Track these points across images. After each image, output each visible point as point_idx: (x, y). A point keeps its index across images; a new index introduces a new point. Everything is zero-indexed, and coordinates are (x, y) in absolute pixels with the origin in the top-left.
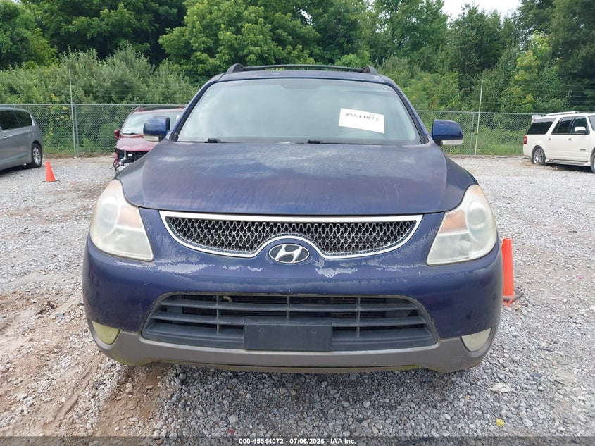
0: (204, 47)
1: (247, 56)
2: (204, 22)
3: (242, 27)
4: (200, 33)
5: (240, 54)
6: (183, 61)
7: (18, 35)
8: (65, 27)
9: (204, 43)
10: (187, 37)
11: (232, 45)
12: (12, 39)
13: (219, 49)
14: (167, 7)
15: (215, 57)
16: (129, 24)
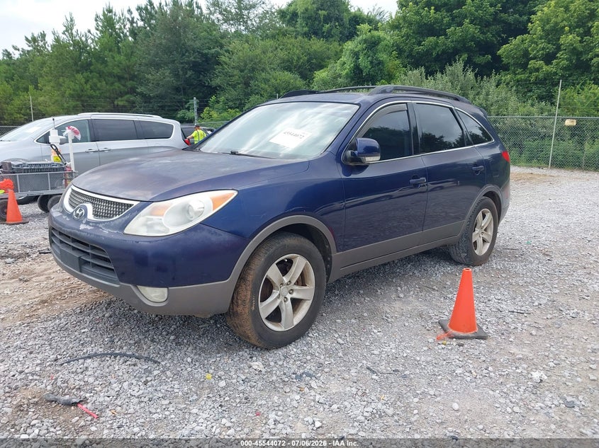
0: (543, 54)
1: (591, 59)
2: (547, 27)
3: (592, 27)
4: (541, 39)
5: (584, 58)
6: (519, 70)
7: (377, 59)
8: (417, 47)
9: (543, 49)
10: (526, 46)
11: (575, 48)
12: (371, 62)
13: (558, 55)
14: (517, 16)
15: (552, 64)
16: (473, 39)
